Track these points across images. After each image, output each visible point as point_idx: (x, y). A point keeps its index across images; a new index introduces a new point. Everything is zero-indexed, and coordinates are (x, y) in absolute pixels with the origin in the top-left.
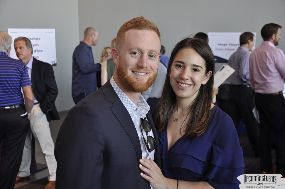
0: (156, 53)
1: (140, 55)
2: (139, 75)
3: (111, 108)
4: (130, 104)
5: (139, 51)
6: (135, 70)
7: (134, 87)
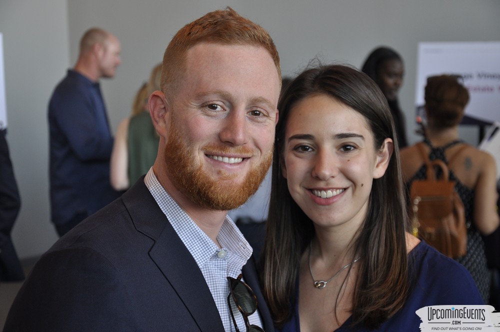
0: (269, 106)
1: (228, 110)
2: (225, 163)
3: (150, 250)
4: (201, 239)
5: (225, 101)
6: (215, 151)
7: (210, 195)
